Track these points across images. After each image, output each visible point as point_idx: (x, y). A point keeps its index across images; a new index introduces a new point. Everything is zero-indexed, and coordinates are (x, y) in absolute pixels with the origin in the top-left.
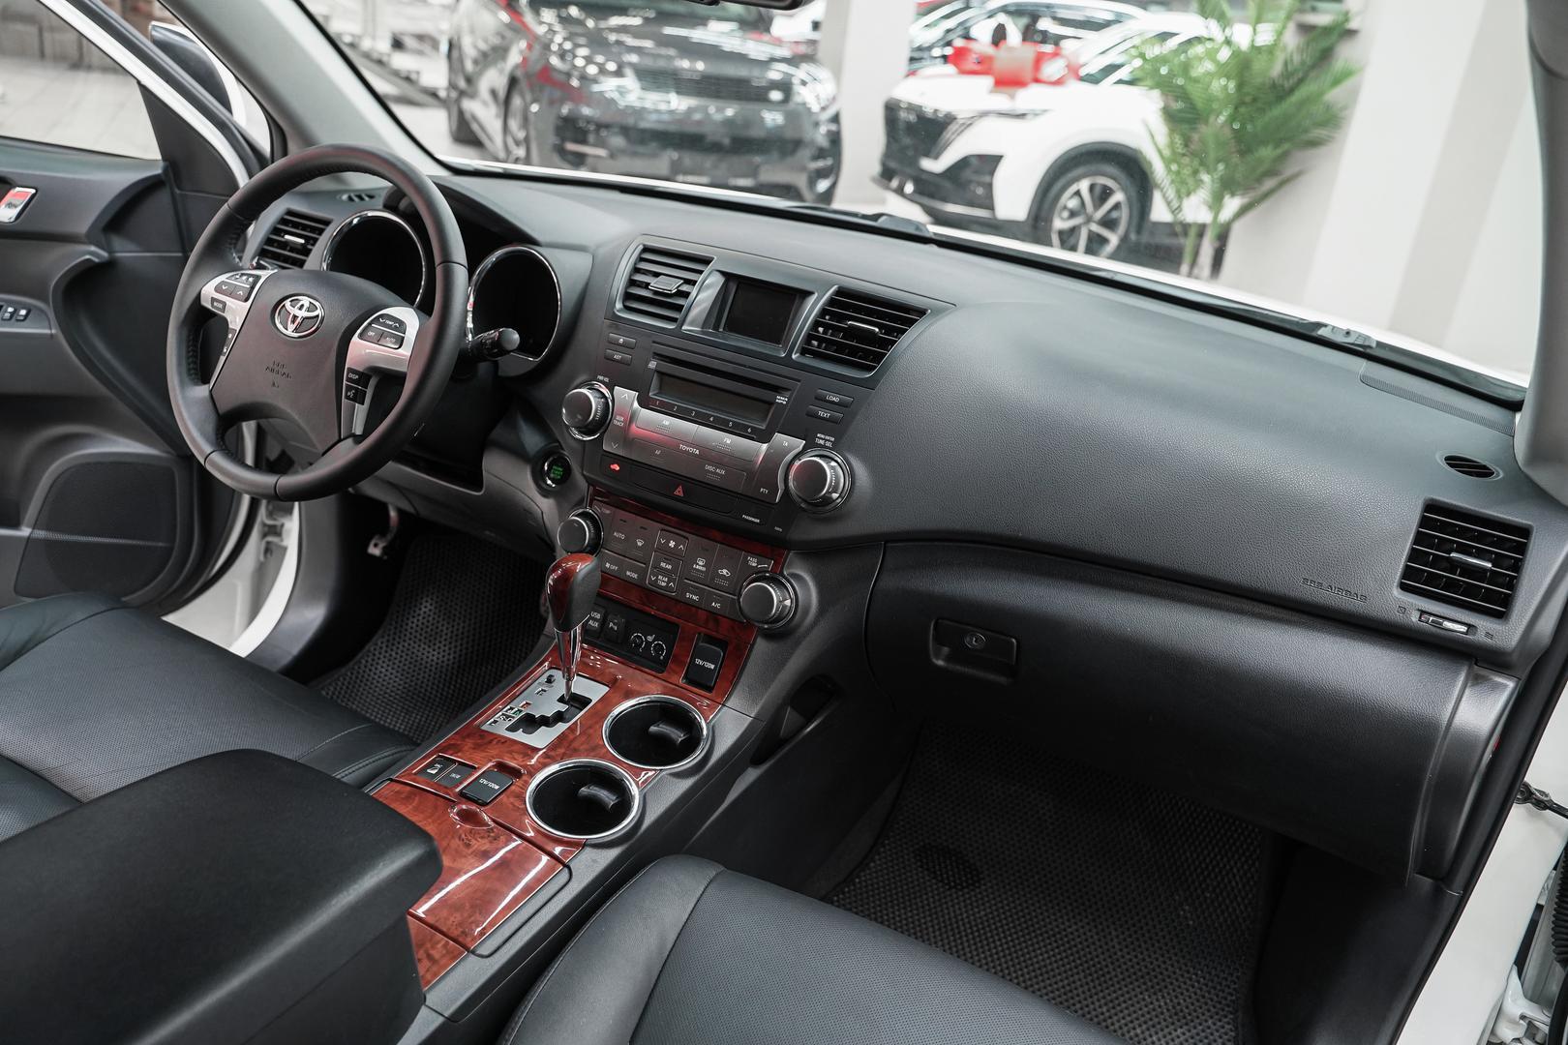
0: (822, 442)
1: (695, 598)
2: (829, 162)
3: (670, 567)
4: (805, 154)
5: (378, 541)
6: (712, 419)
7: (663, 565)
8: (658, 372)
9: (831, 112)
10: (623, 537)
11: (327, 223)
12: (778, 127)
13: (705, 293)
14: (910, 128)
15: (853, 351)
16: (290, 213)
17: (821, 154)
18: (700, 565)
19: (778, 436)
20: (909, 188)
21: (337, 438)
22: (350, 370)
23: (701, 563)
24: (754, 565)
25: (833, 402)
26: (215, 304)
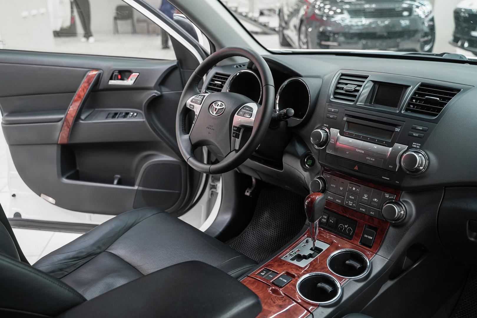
0: (415, 146)
1: (363, 210)
2: (430, 37)
3: (353, 198)
4: (418, 36)
5: (248, 190)
6: (369, 139)
7: (350, 197)
9: (430, 17)
10: (335, 186)
11: (229, 76)
12: (407, 26)
13: (365, 90)
14: (466, 20)
15: (428, 109)
17: (426, 35)
18: (365, 197)
19: (396, 145)
20: (466, 45)
21: (230, 151)
22: (234, 127)
23: (366, 196)
24: (388, 197)
25: (419, 130)
26: (191, 106)
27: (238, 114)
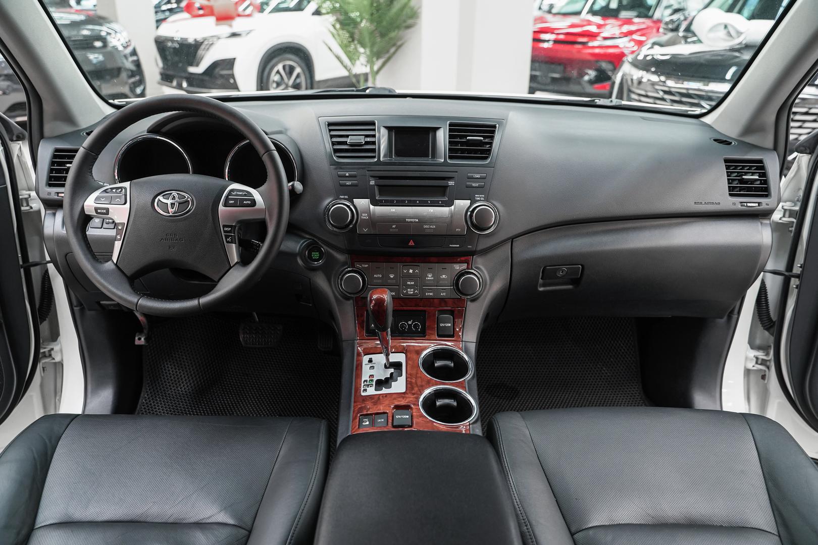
0: (479, 199)
1: (431, 294)
3: (413, 283)
5: (140, 337)
6: (418, 202)
7: (409, 283)
8: (377, 185)
9: (130, 49)
10: (380, 276)
11: (76, 151)
12: (100, 62)
13: (383, 139)
14: (177, 52)
15: (470, 151)
16: (57, 150)
18: (430, 277)
19: (457, 202)
21: (228, 267)
22: (224, 226)
23: (430, 276)
24: (458, 268)
25: (477, 178)
26: (99, 211)
27: (226, 205)
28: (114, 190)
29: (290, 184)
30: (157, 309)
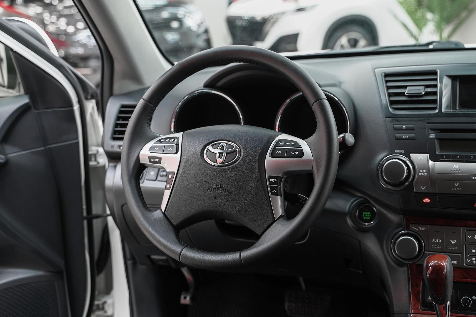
5: (185, 295)
7: (473, 251)
8: (438, 139)
10: (440, 241)
13: (445, 90)
16: (123, 106)
21: (272, 221)
22: (270, 177)
26: (152, 160)
27: (272, 156)
28: (168, 140)
29: (341, 136)
30: (198, 261)
